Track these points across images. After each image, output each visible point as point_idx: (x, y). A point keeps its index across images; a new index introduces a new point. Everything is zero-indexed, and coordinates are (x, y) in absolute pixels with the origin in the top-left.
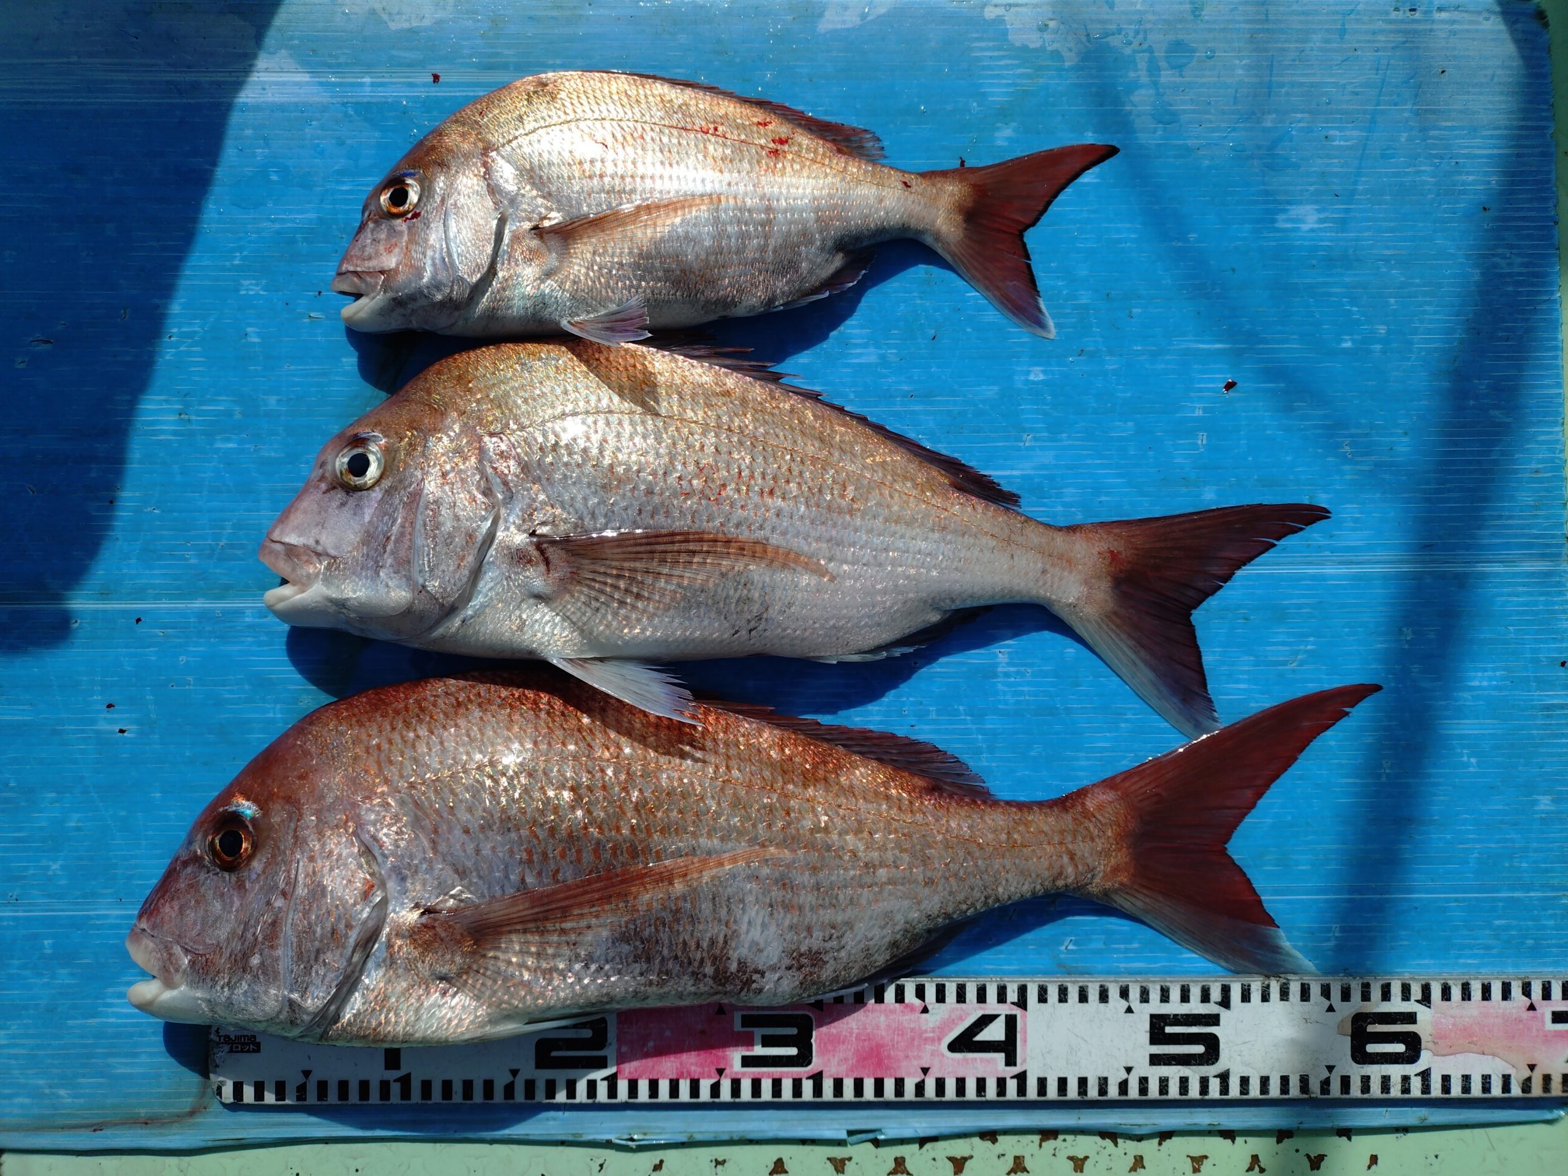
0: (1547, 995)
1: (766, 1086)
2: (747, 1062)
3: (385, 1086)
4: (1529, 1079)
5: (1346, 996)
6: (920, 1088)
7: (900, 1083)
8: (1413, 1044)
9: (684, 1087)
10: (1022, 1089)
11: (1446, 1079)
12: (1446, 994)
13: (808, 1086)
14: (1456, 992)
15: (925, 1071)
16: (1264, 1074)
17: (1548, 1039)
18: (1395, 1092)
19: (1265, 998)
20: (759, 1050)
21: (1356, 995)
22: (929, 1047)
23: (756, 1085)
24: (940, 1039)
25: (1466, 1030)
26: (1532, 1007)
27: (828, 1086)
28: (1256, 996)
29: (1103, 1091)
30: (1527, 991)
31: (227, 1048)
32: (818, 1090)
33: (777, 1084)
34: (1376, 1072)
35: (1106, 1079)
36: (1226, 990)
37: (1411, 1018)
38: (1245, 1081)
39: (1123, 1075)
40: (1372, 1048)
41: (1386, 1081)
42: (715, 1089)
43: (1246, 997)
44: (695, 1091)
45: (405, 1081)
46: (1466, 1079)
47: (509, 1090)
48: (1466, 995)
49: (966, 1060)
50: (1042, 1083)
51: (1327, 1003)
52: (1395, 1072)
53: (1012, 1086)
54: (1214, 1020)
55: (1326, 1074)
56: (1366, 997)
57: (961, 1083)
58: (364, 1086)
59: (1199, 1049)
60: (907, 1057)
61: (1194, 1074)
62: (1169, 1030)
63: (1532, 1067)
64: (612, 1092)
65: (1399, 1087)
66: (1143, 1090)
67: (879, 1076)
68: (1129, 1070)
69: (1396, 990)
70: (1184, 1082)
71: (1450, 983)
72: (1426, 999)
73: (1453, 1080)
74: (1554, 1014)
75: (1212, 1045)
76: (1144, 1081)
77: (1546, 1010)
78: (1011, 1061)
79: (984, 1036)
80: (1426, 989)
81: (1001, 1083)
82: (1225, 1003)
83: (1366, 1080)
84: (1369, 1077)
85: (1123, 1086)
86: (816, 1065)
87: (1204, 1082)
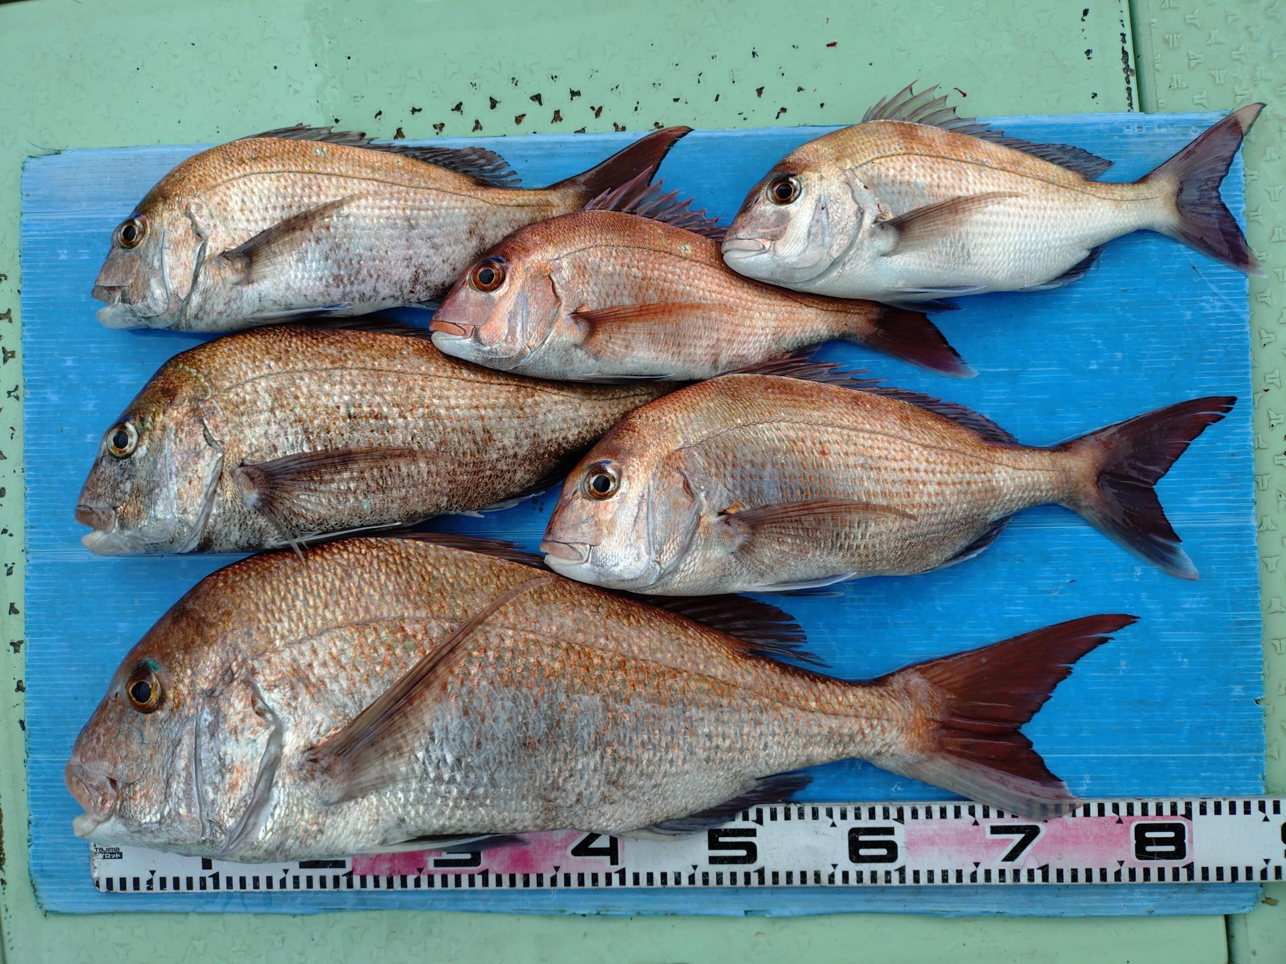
0: (986, 815)
1: (451, 879)
2: (438, 863)
3: (203, 880)
4: (975, 873)
5: (844, 816)
6: (554, 881)
7: (540, 877)
8: (892, 848)
9: (397, 881)
10: (622, 881)
11: (916, 873)
12: (915, 814)
13: (478, 879)
14: (922, 813)
15: (557, 868)
16: (789, 870)
17: (989, 845)
18: (881, 881)
19: (787, 817)
20: (445, 856)
21: (851, 815)
22: (559, 853)
23: (444, 878)
24: (566, 847)
25: (929, 838)
26: (976, 823)
27: (492, 879)
28: (781, 816)
29: (678, 882)
30: (972, 812)
31: (101, 856)
32: (485, 883)
33: (458, 878)
34: (866, 868)
35: (679, 874)
36: (759, 812)
37: (890, 831)
38: (775, 875)
39: (692, 871)
40: (863, 852)
41: (874, 875)
42: (417, 883)
43: (774, 817)
44: (404, 884)
45: (216, 877)
46: (931, 873)
47: (283, 883)
48: (929, 814)
49: (584, 861)
50: (636, 877)
51: (830, 821)
52: (881, 868)
53: (616, 878)
54: (752, 833)
55: (831, 870)
56: (858, 817)
57: (581, 877)
58: (190, 881)
59: (743, 853)
60: (544, 859)
61: (740, 869)
62: (721, 839)
63: (977, 864)
64: (350, 885)
65: (883, 879)
66: (706, 881)
67: (526, 872)
68: (695, 867)
69: (879, 811)
70: (733, 875)
71: (918, 807)
72: (900, 818)
73: (921, 874)
74: (992, 827)
75: (752, 850)
76: (705, 875)
77: (986, 825)
78: (614, 862)
79: (595, 845)
80: (900, 812)
81: (609, 876)
82: (759, 821)
83: (860, 875)
84: (862, 872)
85: (692, 879)
86: (484, 864)
87: (747, 876)
